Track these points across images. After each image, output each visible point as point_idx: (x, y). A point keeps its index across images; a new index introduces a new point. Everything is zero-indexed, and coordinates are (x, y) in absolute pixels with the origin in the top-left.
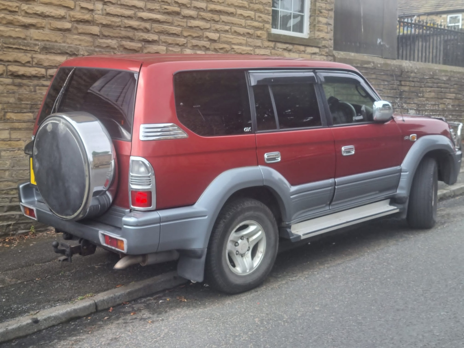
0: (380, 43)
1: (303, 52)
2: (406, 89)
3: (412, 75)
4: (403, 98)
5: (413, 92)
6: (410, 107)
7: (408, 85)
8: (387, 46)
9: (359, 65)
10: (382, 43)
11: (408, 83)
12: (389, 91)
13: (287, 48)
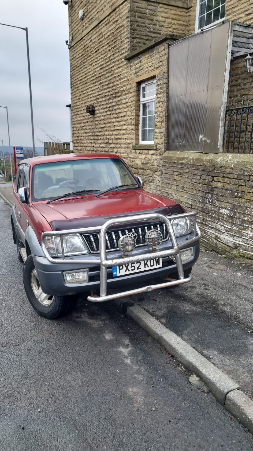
0: (202, 139)
2: (220, 185)
3: (227, 170)
4: (214, 194)
5: (227, 190)
6: (223, 206)
7: (221, 181)
8: (208, 141)
9: (176, 161)
10: (203, 139)
11: (221, 179)
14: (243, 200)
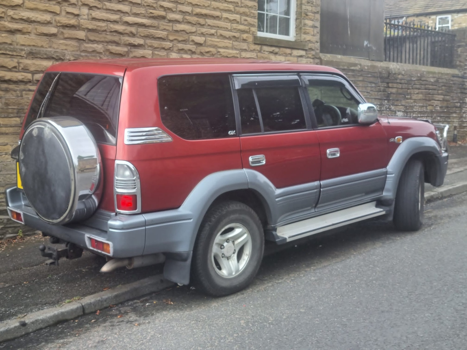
0: (367, 45)
1: (289, 55)
2: (394, 91)
3: (400, 76)
4: (391, 100)
5: (400, 94)
6: (398, 109)
7: (395, 86)
8: (374, 48)
9: (346, 67)
10: (369, 45)
11: (395, 85)
12: (376, 93)
13: (273, 51)
14: (412, 101)
